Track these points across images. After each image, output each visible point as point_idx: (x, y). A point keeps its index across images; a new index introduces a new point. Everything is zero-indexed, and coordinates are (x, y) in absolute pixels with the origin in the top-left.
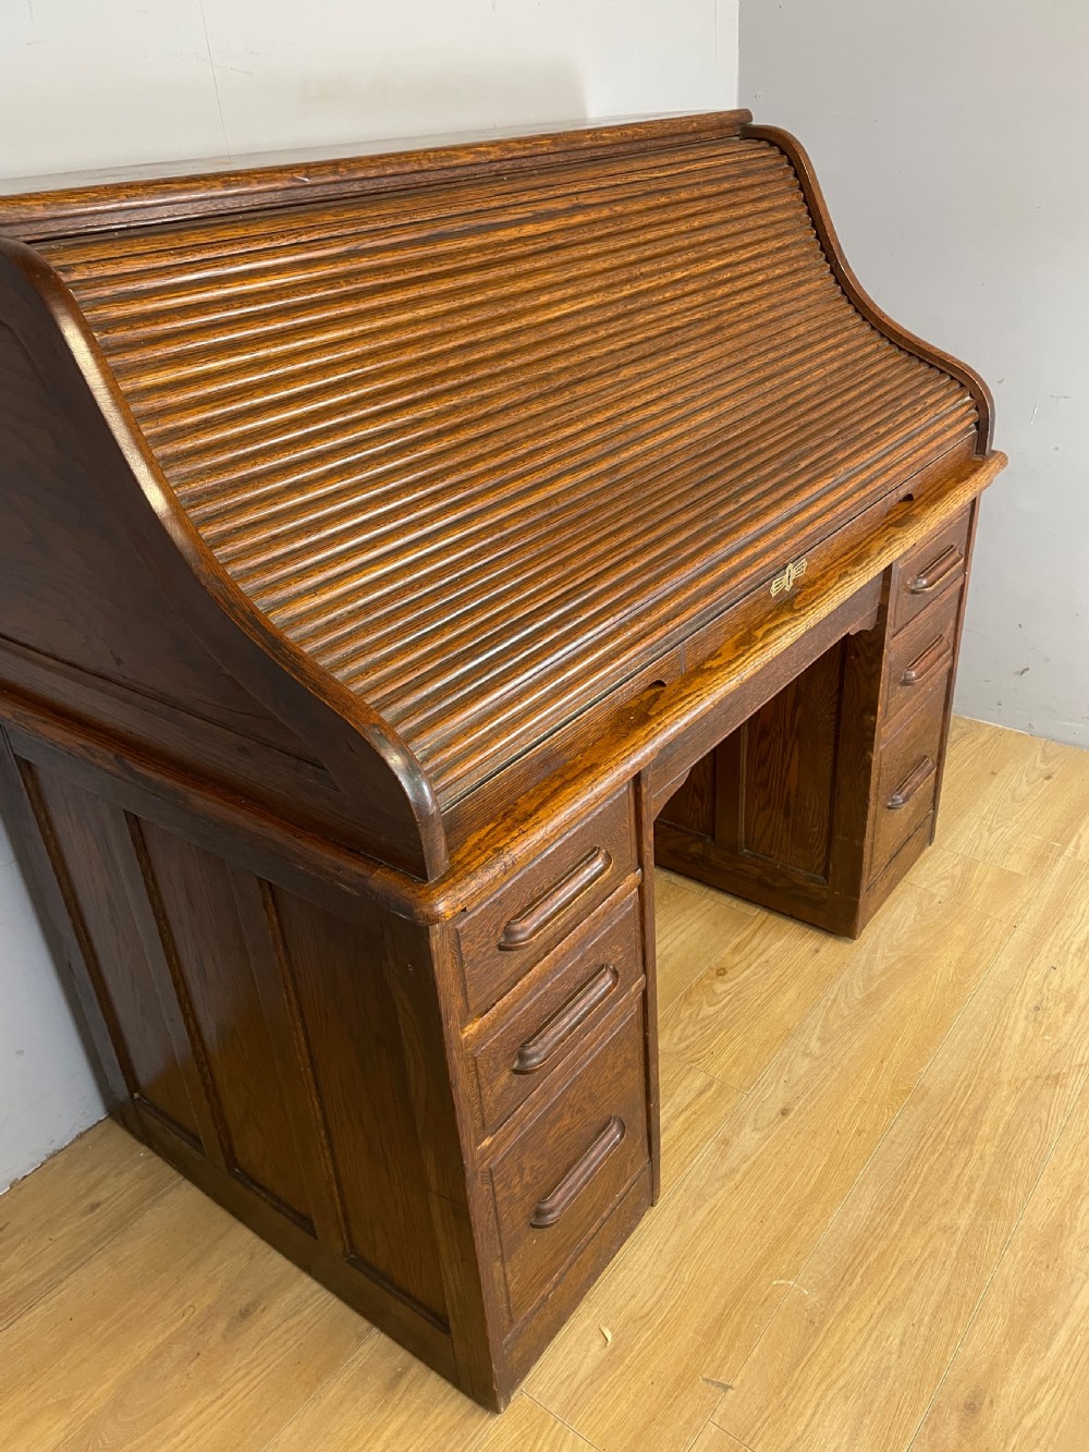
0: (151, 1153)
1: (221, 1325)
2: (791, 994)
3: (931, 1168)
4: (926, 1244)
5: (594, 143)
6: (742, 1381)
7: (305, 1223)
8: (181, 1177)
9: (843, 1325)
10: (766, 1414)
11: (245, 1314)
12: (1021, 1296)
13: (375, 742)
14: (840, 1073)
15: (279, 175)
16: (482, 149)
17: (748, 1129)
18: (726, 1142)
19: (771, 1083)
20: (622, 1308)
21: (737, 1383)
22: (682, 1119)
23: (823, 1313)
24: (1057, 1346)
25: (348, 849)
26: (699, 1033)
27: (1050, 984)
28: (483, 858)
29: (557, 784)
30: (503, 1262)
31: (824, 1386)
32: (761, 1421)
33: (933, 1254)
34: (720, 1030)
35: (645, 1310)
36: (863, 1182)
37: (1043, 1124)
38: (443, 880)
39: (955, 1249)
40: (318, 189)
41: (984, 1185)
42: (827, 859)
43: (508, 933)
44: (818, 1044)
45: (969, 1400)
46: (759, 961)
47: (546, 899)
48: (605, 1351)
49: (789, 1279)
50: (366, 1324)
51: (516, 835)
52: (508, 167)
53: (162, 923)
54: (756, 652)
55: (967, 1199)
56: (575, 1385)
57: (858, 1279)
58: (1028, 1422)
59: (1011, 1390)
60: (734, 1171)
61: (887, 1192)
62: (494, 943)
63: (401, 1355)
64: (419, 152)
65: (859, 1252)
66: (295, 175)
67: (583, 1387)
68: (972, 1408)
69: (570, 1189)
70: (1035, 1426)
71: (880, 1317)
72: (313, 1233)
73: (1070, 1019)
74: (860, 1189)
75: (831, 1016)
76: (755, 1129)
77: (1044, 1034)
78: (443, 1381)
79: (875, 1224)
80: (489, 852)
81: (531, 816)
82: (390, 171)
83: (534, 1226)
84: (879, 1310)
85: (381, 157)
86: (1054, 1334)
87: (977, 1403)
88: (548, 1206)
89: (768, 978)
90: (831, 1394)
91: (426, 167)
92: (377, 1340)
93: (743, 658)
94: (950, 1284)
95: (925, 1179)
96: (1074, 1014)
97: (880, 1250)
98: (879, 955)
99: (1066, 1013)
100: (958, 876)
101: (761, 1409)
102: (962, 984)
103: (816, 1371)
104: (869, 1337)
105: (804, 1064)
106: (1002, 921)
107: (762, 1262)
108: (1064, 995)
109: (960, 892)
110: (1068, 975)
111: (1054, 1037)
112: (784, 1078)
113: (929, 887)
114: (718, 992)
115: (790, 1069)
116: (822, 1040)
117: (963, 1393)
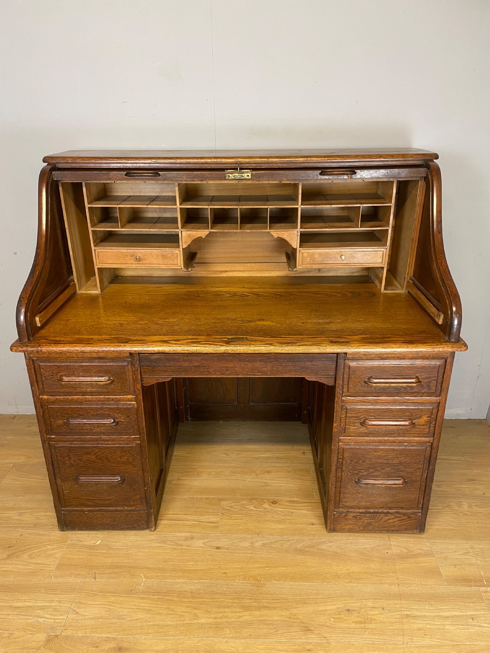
2: (281, 526)
3: (223, 601)
4: (185, 612)
6: (99, 581)
9: (135, 600)
12: (179, 650)
14: (251, 556)
17: (202, 541)
18: (192, 538)
19: (229, 539)
20: (110, 541)
21: (98, 580)
22: (194, 522)
23: (137, 592)
26: (238, 510)
27: (370, 610)
31: (108, 603)
32: (87, 592)
33: (181, 616)
34: (244, 515)
35: (112, 547)
37: (275, 633)
39: (188, 622)
41: (226, 622)
45: (123, 648)
46: (290, 510)
47: (77, 377)
48: (93, 545)
49: (145, 578)
55: (215, 618)
56: (79, 543)
57: (156, 597)
60: (181, 545)
61: (201, 592)
65: (168, 593)
67: (79, 545)
68: (120, 650)
71: (144, 609)
73: (353, 625)
75: (280, 542)
76: (204, 543)
77: (333, 618)
79: (184, 593)
84: (148, 608)
87: (123, 650)
89: (283, 516)
90: (106, 606)
94: (171, 625)
95: (216, 601)
96: (358, 626)
97: (173, 599)
98: (330, 544)
99: (356, 622)
100: (414, 553)
101: (91, 590)
102: (339, 578)
103: (113, 599)
104: (135, 609)
105: (247, 544)
106: (397, 579)
107: (148, 568)
108: (368, 618)
109: (402, 557)
110: (384, 616)
111: (335, 622)
112: (235, 542)
113: (394, 545)
114: (263, 506)
115: (240, 541)
116: (264, 545)
117: (125, 645)
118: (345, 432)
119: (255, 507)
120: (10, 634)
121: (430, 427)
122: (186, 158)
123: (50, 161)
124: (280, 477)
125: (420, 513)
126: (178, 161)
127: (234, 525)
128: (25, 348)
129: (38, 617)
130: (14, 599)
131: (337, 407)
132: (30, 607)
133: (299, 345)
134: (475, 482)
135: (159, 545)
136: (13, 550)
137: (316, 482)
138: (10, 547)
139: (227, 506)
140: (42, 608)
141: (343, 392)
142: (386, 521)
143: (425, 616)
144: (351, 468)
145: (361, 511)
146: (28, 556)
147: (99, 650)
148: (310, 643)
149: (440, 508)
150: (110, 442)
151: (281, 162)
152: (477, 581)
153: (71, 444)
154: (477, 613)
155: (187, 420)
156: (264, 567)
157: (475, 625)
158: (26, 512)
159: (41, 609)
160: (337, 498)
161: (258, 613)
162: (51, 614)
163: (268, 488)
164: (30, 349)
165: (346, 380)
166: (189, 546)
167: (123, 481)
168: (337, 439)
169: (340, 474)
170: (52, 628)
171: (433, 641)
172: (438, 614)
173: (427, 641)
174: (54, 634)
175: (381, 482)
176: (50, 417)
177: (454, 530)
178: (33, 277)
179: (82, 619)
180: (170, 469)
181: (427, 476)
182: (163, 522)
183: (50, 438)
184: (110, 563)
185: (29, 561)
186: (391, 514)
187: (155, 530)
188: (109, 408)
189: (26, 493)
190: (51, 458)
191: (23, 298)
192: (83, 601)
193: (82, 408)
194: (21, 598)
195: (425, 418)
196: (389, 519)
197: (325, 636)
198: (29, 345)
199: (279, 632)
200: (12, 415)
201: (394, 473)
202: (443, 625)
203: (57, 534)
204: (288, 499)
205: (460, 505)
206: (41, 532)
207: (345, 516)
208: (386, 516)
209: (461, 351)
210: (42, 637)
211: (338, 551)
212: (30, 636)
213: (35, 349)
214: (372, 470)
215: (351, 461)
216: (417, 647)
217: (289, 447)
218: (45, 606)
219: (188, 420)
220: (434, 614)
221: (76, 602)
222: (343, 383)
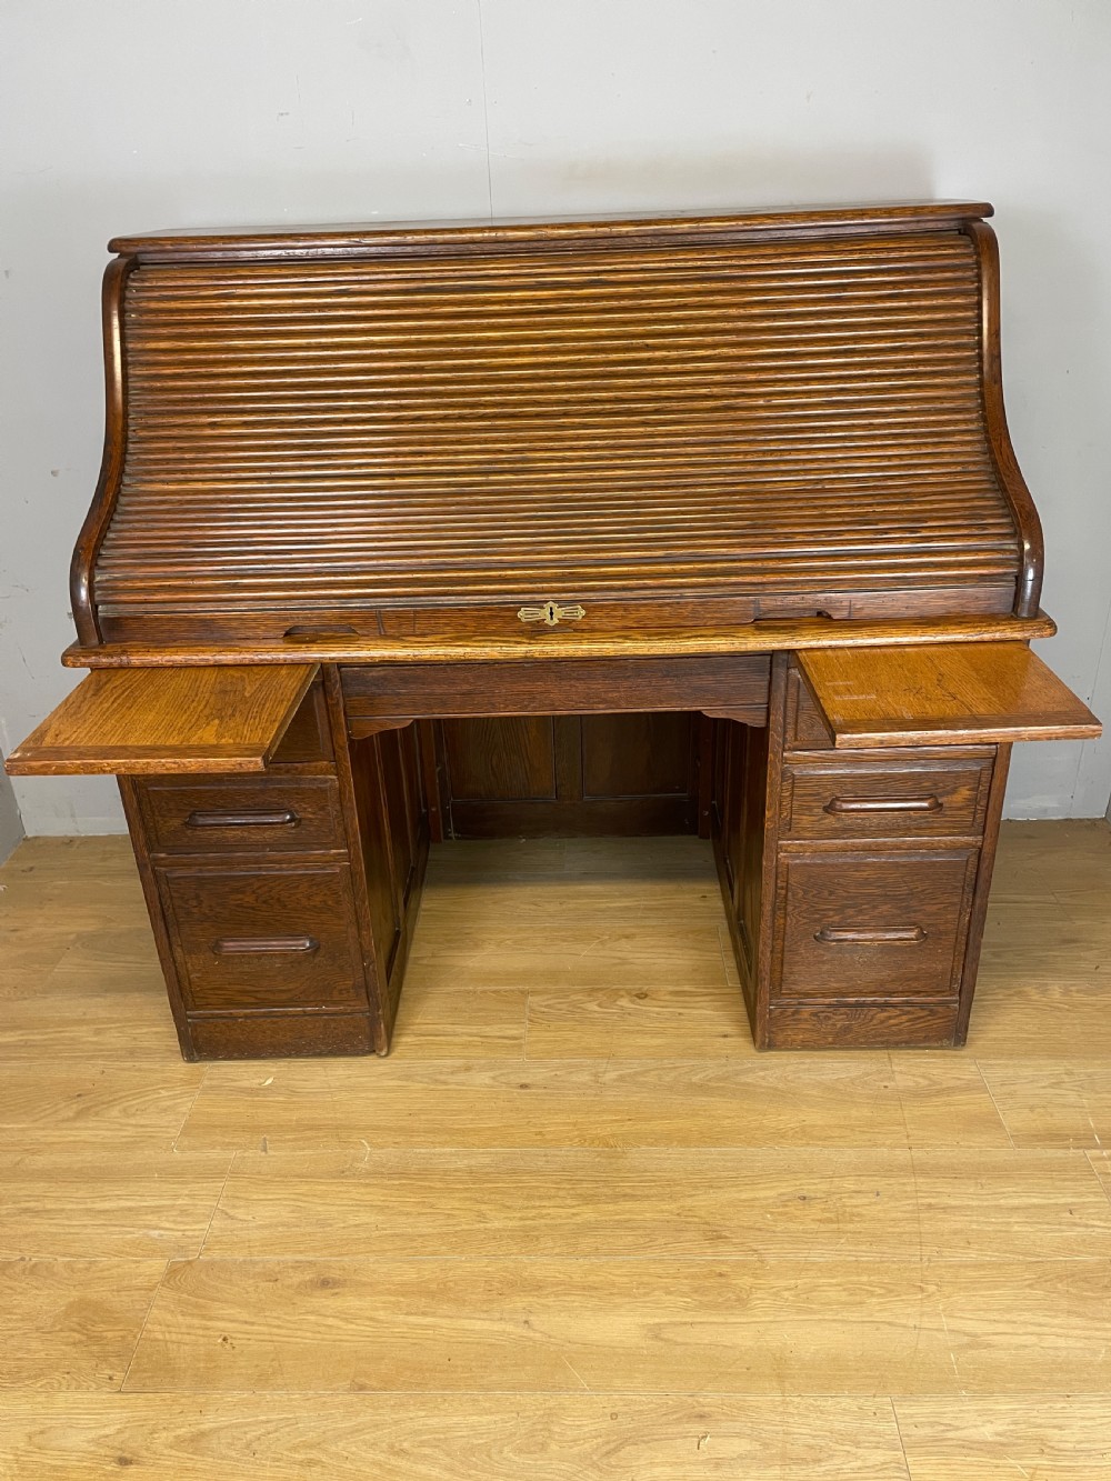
3: (537, 1187)
4: (457, 1209)
6: (274, 1156)
9: (351, 1188)
10: (257, 1177)
12: (448, 1282)
14: (593, 1101)
17: (491, 1074)
18: (468, 1069)
19: (546, 1068)
20: (294, 1080)
21: (271, 1153)
22: (471, 1039)
23: (354, 1174)
24: (412, 1319)
26: (563, 1012)
27: (851, 1197)
28: (114, 651)
31: (296, 1197)
32: (251, 1176)
33: (449, 1216)
34: (578, 1021)
35: (298, 1090)
37: (650, 1244)
39: (466, 1227)
41: (546, 1225)
45: (330, 1280)
46: (677, 1010)
48: (255, 1086)
49: (371, 1147)
55: (521, 1219)
56: (226, 1084)
57: (397, 1182)
58: (330, 1321)
59: (351, 1302)
60: (445, 1083)
61: (491, 1170)
65: (422, 1174)
67: (226, 1088)
68: (325, 1283)
70: (330, 1326)
71: (372, 1206)
73: (814, 1226)
74: (480, 1154)
76: (493, 1078)
77: (772, 1213)
79: (455, 1173)
84: (379, 1203)
86: (424, 1314)
87: (331, 1285)
89: (661, 1022)
90: (292, 1203)
94: (430, 1235)
95: (521, 1187)
96: (823, 1227)
97: (432, 1184)
98: (762, 1074)
99: (820, 1221)
100: (944, 1086)
101: (259, 1173)
102: (782, 1137)
103: (304, 1188)
104: (352, 1206)
105: (585, 1077)
106: (908, 1136)
107: (377, 1128)
108: (845, 1212)
109: (917, 1095)
110: (879, 1207)
111: (775, 1221)
112: (558, 1073)
113: (901, 1072)
114: (618, 1003)
115: (571, 1072)
116: (621, 1078)
117: (335, 1274)
118: (790, 830)
119: (599, 1005)
120: (90, 1263)
121: (975, 813)
122: (427, 232)
123: (124, 249)
124: (652, 947)
125: (955, 1002)
126: (409, 238)
127: (556, 1041)
128: (93, 659)
129: (147, 1227)
130: (96, 1195)
131: (773, 775)
132: (130, 1209)
133: (688, 637)
134: (1078, 945)
135: (400, 1083)
136: (86, 1101)
137: (731, 954)
138: (79, 1096)
139: (542, 1006)
140: (156, 1210)
141: (785, 740)
142: (882, 1022)
143: (969, 1207)
144: (805, 907)
145: (827, 1001)
146: (120, 1111)
147: (279, 1285)
148: (723, 1262)
149: (1001, 997)
150: (284, 866)
151: (640, 233)
152: (1083, 1139)
153: (201, 871)
154: (1082, 1200)
155: (447, 837)
156: (623, 1121)
157: (1075, 1224)
158: (111, 1028)
159: (152, 1213)
160: (777, 975)
161: (611, 1207)
162: (174, 1222)
163: (628, 967)
164: (104, 660)
165: (791, 714)
166: (463, 1084)
167: (316, 949)
168: (774, 846)
169: (782, 921)
170: (181, 1249)
171: (986, 1255)
172: (994, 1203)
173: (973, 1255)
174: (183, 1259)
175: (869, 936)
176: (153, 812)
177: (1030, 1039)
178: (101, 503)
179: (242, 1229)
180: (415, 937)
181: (969, 921)
182: (404, 1039)
183: (155, 859)
184: (297, 1121)
185: (122, 1121)
186: (893, 1005)
187: (387, 1055)
188: (279, 790)
189: (106, 991)
190: (161, 903)
191: (82, 548)
192: (242, 1195)
193: (220, 791)
194: (110, 1193)
195: (965, 793)
196: (890, 1018)
197: (755, 1247)
198: (102, 651)
199: (657, 1243)
200: (66, 837)
201: (899, 916)
202: (1008, 1223)
203: (181, 1067)
204: (671, 988)
205: (1044, 990)
206: (145, 1065)
207: (794, 1013)
208: (883, 1011)
209: (1042, 637)
210: (157, 1266)
211: (781, 1086)
212: (134, 1266)
213: (115, 659)
214: (851, 912)
215: (805, 892)
216: (950, 1267)
217: (670, 887)
218: (163, 1206)
219: (451, 838)
220: (985, 1203)
221: (227, 1197)
222: (785, 721)
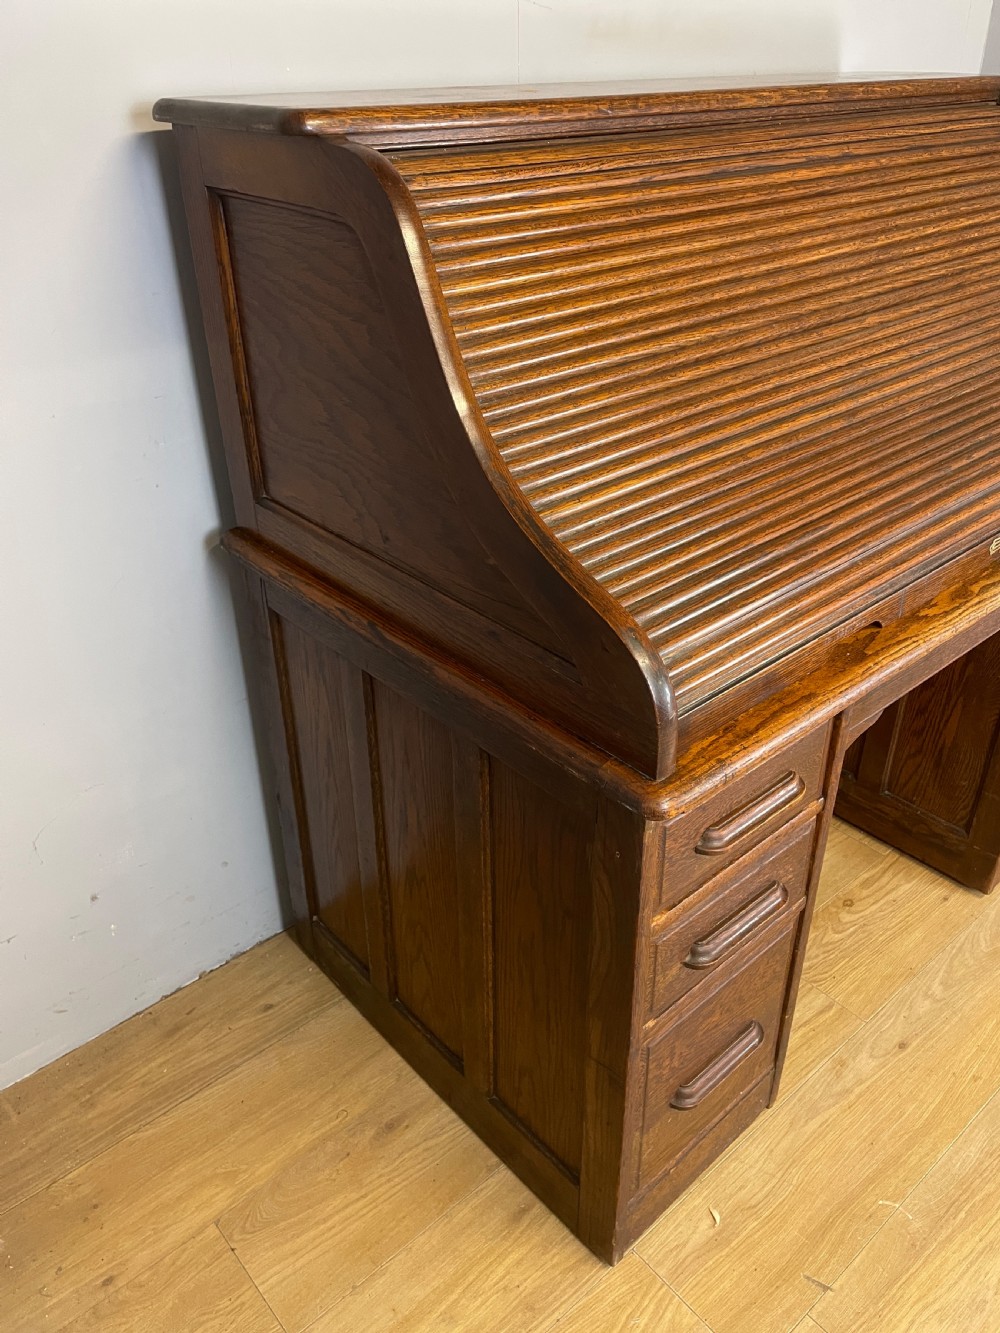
0: (318, 970)
1: (370, 1133)
2: (917, 935)
5: (865, 96)
6: (842, 1286)
7: (456, 1060)
8: (342, 996)
9: (943, 1253)
10: (863, 1320)
11: (390, 1127)
13: (631, 646)
14: (961, 1019)
15: (587, 106)
16: (765, 94)
17: (864, 1055)
18: (842, 1063)
19: (890, 1017)
21: (836, 1286)
22: (800, 1033)
23: (925, 1239)
25: (580, 738)
26: (822, 957)
28: (707, 767)
29: (776, 707)
30: (642, 1134)
31: (920, 1305)
32: (857, 1325)
34: (844, 958)
35: (753, 1202)
36: (975, 1126)
38: (668, 782)
40: (618, 121)
42: (972, 813)
43: (706, 838)
44: (941, 987)
46: (886, 899)
47: (744, 812)
48: (712, 1232)
49: (895, 1202)
50: (495, 1159)
51: (738, 749)
52: (784, 112)
53: (376, 774)
54: (972, 606)
56: (682, 1255)
57: (962, 1215)
60: (848, 1091)
62: (692, 846)
63: (525, 1195)
64: (709, 92)
65: (965, 1190)
66: (600, 107)
67: (690, 1259)
69: (709, 1080)
71: (981, 1253)
72: (461, 1069)
74: (971, 1132)
75: (956, 963)
76: (872, 1056)
78: (561, 1225)
79: (984, 1167)
80: (713, 762)
81: (752, 734)
82: (682, 108)
83: (672, 1106)
84: (981, 1246)
85: (676, 95)
88: (687, 1091)
89: (893, 917)
90: (926, 1314)
91: (712, 108)
92: (504, 1175)
93: (960, 611)
97: (986, 1192)
101: (858, 1314)
103: (914, 1290)
104: (968, 1269)
105: (924, 1004)
107: (870, 1180)
112: (902, 1014)
114: (843, 920)
115: (911, 1006)
116: (945, 985)
119: (836, 932)
127: (856, 987)
153: (682, 1016)
166: (861, 1081)
176: (656, 972)
183: (645, 1035)
184: (800, 1234)
188: (772, 862)
189: (375, 1261)
193: (723, 899)
203: (610, 1281)
204: (856, 883)
206: (568, 1310)
